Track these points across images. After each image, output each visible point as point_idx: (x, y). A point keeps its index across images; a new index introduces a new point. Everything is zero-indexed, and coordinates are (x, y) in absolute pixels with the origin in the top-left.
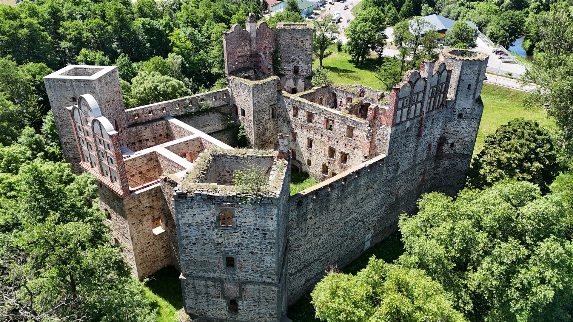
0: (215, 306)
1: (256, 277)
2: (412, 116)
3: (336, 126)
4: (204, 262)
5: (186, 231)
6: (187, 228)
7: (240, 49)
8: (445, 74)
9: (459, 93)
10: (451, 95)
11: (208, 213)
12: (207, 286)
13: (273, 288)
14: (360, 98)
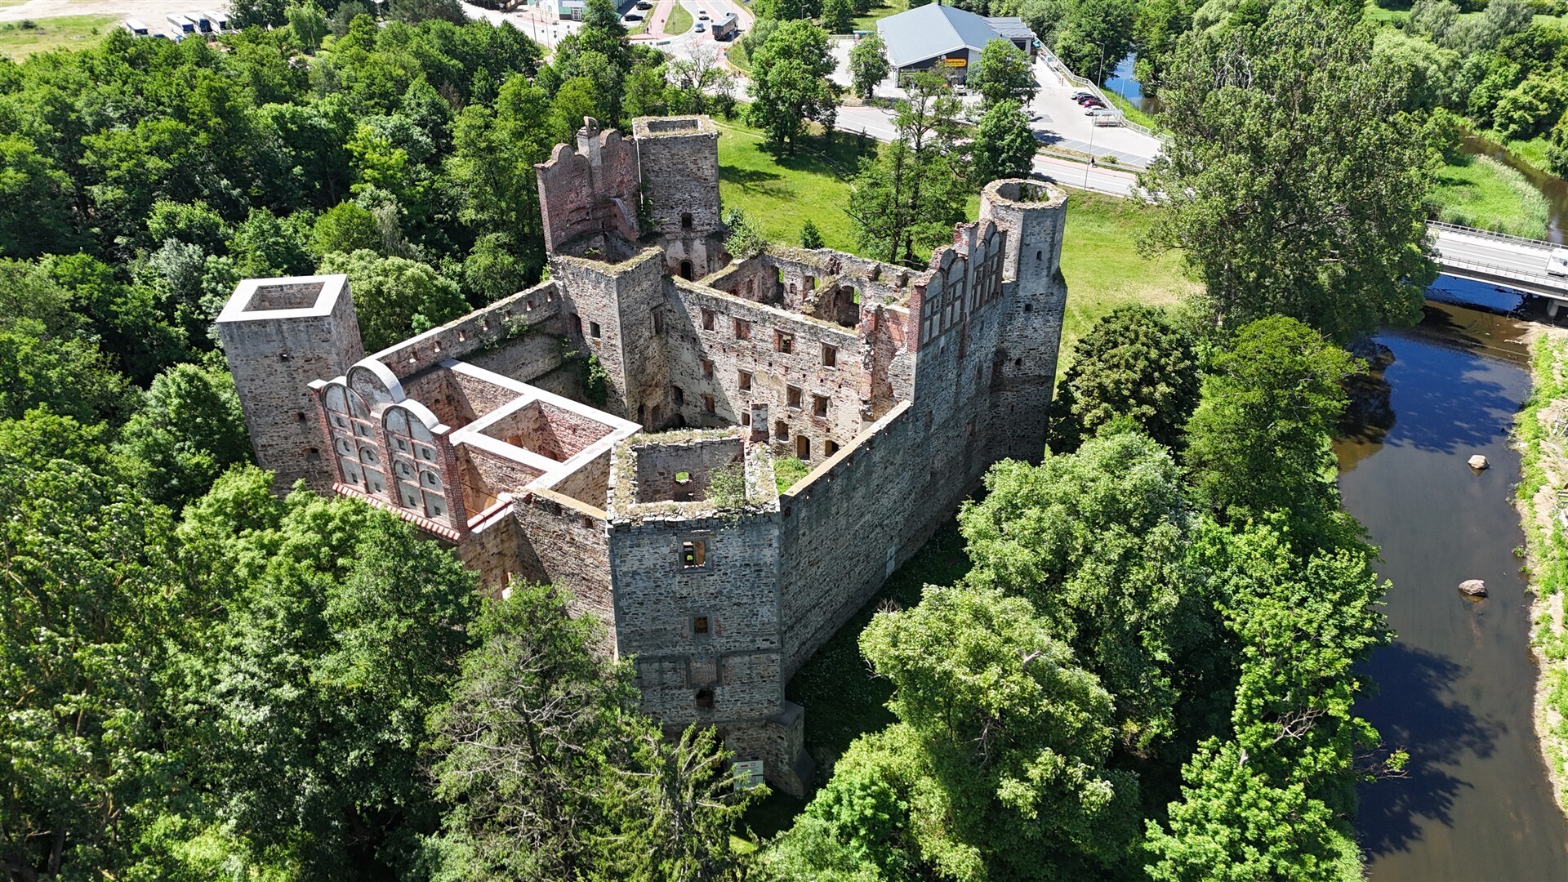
0: (675, 703)
1: (745, 643)
2: (947, 325)
3: (799, 345)
4: (657, 631)
5: (628, 585)
6: (628, 579)
7: (573, 195)
8: (996, 239)
9: (1023, 268)
10: (1009, 274)
11: (665, 550)
12: (662, 672)
13: (774, 656)
14: (831, 278)
